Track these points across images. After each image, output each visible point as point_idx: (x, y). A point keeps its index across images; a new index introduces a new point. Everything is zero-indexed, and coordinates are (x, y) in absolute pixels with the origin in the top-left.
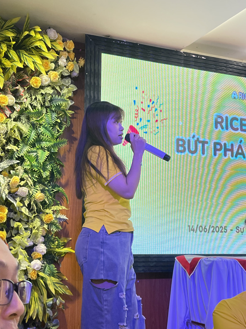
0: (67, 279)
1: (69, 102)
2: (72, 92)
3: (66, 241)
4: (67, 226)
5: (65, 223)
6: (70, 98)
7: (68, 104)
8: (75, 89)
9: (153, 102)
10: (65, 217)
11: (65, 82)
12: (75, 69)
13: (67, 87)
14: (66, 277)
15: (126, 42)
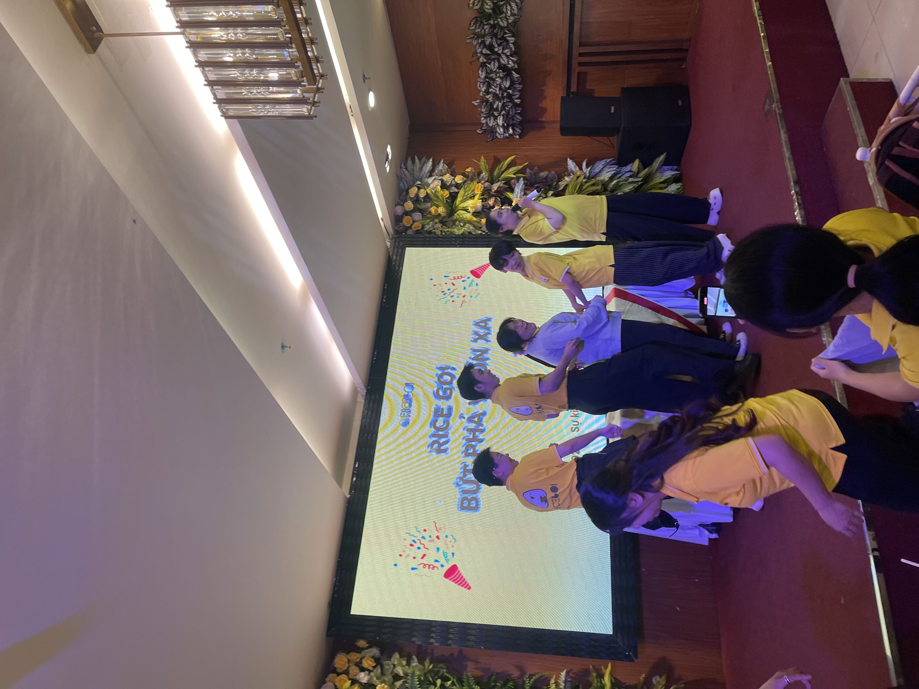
0: (644, 676)
1: (414, 664)
2: (401, 659)
3: (594, 674)
4: (575, 671)
5: (571, 674)
6: (408, 664)
7: (416, 666)
8: (397, 655)
9: (414, 541)
10: (563, 674)
11: (388, 669)
12: (371, 654)
13: (394, 666)
14: (641, 676)
15: (336, 577)
